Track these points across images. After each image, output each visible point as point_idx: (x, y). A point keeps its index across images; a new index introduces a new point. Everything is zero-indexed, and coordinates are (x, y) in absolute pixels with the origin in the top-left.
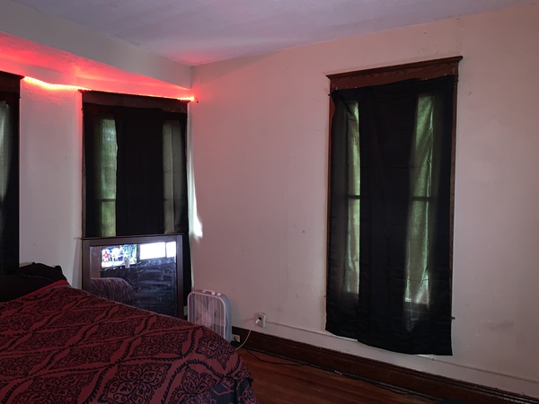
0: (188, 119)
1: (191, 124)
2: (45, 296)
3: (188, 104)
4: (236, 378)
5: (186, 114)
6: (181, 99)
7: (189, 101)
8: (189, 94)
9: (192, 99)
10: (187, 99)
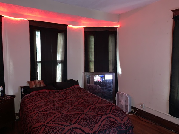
0: (117, 33)
1: (118, 35)
2: (72, 89)
3: (118, 28)
4: (126, 125)
5: (117, 32)
6: (115, 26)
7: (118, 27)
8: (118, 24)
9: (119, 26)
10: (117, 26)
